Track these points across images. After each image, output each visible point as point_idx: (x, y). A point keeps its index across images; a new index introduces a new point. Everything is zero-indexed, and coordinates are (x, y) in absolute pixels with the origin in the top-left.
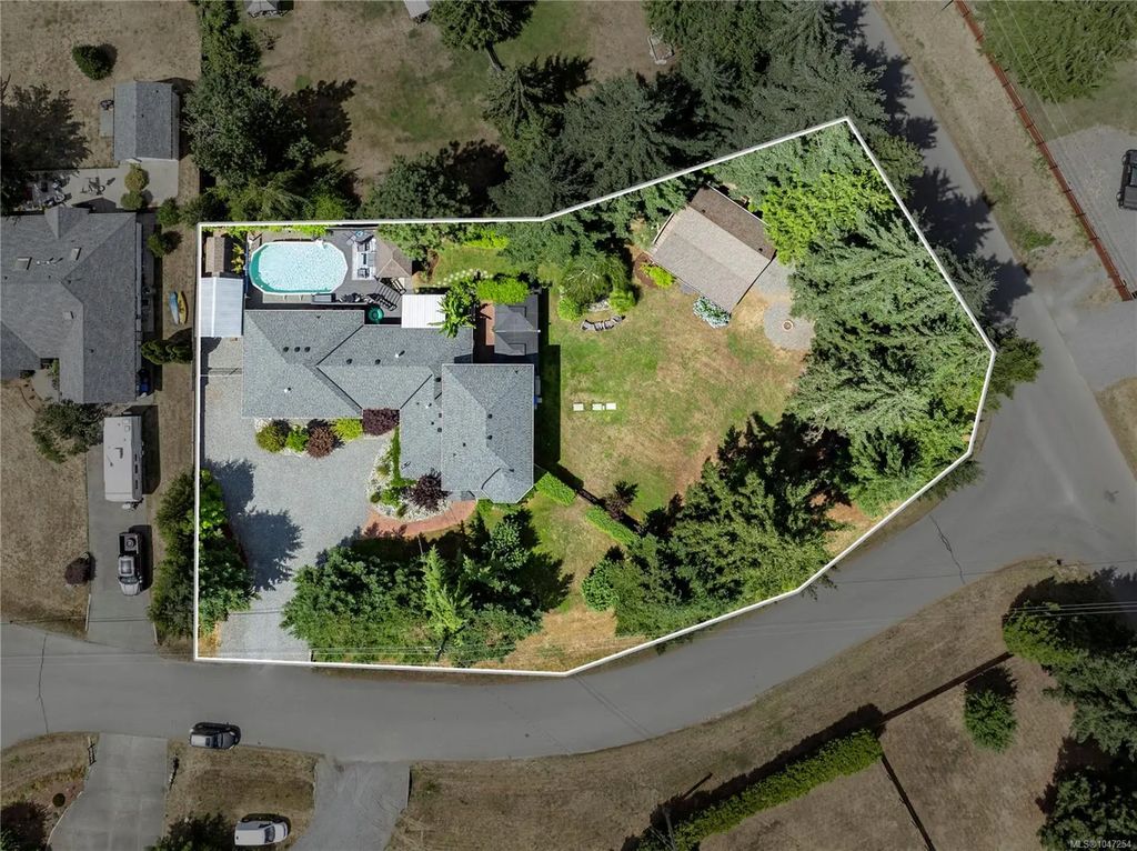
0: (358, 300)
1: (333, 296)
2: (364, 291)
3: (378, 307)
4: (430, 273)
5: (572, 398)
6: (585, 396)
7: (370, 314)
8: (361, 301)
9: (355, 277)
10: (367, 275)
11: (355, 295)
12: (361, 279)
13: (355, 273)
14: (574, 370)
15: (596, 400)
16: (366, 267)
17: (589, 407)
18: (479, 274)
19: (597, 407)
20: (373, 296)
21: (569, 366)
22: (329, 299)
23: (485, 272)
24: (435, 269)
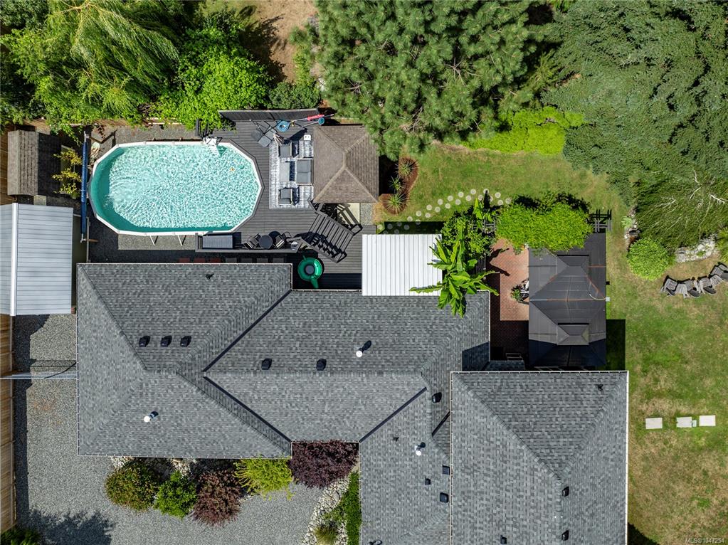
0: (280, 243)
1: (236, 237)
2: (291, 228)
3: (314, 255)
4: (404, 196)
5: (644, 408)
6: (665, 405)
7: (301, 269)
8: (286, 245)
9: (274, 202)
10: (296, 199)
11: (274, 235)
12: (286, 206)
13: (274, 195)
14: (646, 360)
15: (684, 410)
16: (295, 184)
17: (670, 422)
18: (487, 197)
19: (684, 423)
20: (308, 237)
21: (639, 356)
22: (228, 242)
23: (498, 195)
24: (412, 190)
